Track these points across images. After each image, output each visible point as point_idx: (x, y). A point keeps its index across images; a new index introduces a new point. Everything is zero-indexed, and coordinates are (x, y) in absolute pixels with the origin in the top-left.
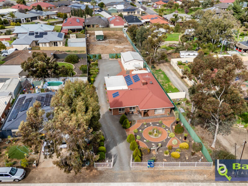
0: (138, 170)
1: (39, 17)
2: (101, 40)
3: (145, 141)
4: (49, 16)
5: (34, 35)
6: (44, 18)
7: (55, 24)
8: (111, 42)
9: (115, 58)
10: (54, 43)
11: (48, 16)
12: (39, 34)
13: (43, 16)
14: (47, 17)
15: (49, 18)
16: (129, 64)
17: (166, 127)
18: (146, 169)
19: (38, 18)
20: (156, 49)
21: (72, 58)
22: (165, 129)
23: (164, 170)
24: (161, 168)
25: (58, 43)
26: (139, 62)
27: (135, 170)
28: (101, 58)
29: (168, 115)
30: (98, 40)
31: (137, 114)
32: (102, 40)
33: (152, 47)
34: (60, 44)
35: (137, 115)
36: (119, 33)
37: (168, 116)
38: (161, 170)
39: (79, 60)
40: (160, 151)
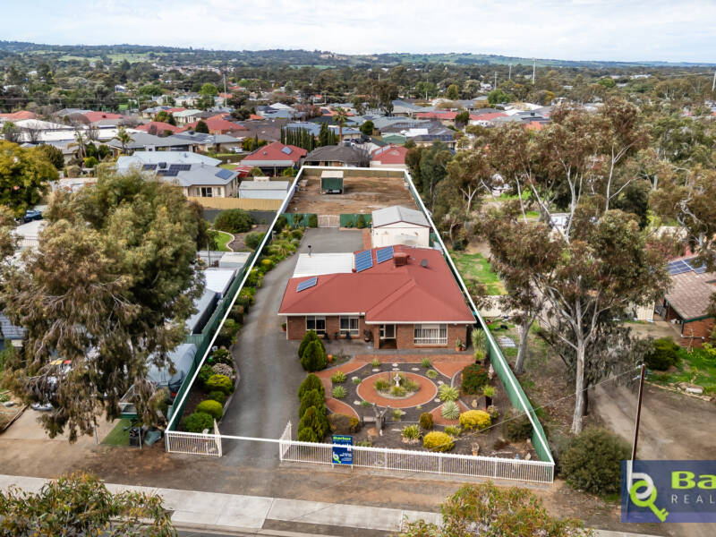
0: (300, 468)
1: (194, 148)
2: (334, 191)
3: (357, 403)
4: (221, 146)
5: (154, 169)
6: (207, 150)
7: (229, 161)
8: (362, 197)
9: (356, 226)
10: (204, 190)
11: (218, 145)
12: (168, 169)
13: (203, 145)
14: (215, 146)
15: (221, 150)
16: (386, 233)
17: (440, 377)
18: (326, 470)
19: (191, 148)
20: (470, 198)
21: (232, 218)
22: (435, 381)
23: (384, 478)
24: (376, 470)
25: (215, 192)
26: (415, 230)
27: (290, 468)
28: (316, 226)
29: (457, 349)
30: (327, 191)
31: (362, 341)
32: (338, 191)
33: (460, 193)
34: (219, 193)
35: (361, 344)
36: (393, 181)
37: (457, 354)
38: (376, 477)
39: (254, 226)
40: (394, 430)
